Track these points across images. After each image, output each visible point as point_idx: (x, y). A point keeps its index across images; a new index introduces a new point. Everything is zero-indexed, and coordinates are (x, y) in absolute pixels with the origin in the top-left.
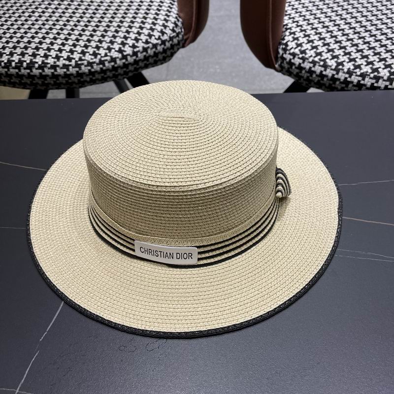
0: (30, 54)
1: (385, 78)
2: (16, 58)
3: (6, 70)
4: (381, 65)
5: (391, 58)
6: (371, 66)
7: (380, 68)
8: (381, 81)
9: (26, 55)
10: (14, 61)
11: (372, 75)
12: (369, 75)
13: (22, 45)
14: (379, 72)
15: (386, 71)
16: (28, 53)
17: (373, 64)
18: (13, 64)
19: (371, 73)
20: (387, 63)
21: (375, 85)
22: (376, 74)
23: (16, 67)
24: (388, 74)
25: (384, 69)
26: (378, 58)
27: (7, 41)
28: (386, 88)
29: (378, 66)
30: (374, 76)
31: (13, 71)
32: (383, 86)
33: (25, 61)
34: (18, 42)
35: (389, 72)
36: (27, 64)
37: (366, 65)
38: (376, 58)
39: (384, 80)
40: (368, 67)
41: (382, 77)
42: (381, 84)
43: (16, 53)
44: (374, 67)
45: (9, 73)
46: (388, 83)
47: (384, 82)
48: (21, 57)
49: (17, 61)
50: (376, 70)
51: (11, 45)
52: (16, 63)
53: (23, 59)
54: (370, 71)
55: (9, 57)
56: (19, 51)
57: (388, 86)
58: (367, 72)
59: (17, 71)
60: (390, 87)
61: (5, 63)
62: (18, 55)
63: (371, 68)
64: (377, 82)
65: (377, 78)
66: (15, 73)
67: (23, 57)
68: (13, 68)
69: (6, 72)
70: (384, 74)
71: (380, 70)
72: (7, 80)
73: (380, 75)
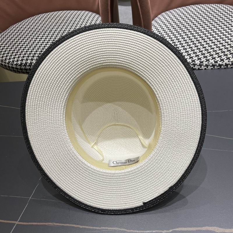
0: (35, 59)
1: (198, 64)
2: (29, 61)
3: (25, 67)
4: (196, 58)
5: (201, 55)
6: (191, 59)
7: (196, 60)
8: (196, 66)
9: (34, 60)
10: (28, 63)
11: (192, 63)
12: (191, 63)
13: (32, 55)
14: (195, 62)
15: (198, 61)
16: (34, 59)
17: (193, 58)
18: (28, 64)
19: (192, 62)
20: (199, 57)
21: (194, 68)
22: (194, 62)
23: (29, 66)
24: (199, 63)
25: (197, 60)
26: (195, 55)
27: (25, 53)
28: (199, 69)
29: (195, 59)
30: (193, 64)
31: (28, 67)
32: (197, 68)
33: (33, 63)
34: (30, 54)
35: (200, 61)
36: (34, 64)
37: (189, 59)
38: (194, 55)
39: (197, 66)
40: (190, 59)
41: (197, 64)
42: (196, 67)
43: (29, 59)
44: (193, 59)
45: (26, 68)
46: (199, 67)
47: (198, 66)
48: (31, 61)
49: (29, 63)
50: (194, 61)
51: (27, 55)
52: (29, 64)
53: (32, 62)
54: (191, 61)
55: (26, 61)
56: (30, 58)
57: (199, 68)
58: (190, 62)
59: (29, 67)
60: (200, 68)
61: (24, 64)
62: (30, 60)
63: (192, 60)
64: (194, 66)
65: (194, 65)
66: (28, 68)
67: (32, 61)
68: (28, 66)
69: (25, 68)
70: (197, 62)
71: (195, 61)
72: (25, 72)
73: (195, 63)
